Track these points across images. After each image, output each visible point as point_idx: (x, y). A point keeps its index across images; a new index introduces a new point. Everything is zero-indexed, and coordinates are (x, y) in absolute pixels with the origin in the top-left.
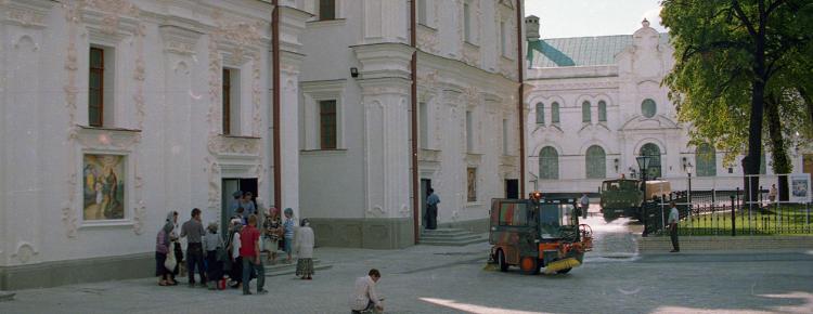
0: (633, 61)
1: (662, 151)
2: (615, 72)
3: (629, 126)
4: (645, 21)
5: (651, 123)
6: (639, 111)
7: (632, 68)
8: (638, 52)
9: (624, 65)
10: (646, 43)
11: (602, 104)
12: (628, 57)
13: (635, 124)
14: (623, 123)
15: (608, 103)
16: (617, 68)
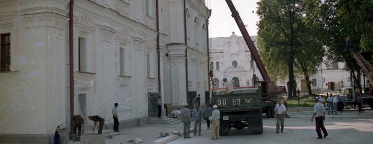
0: (229, 47)
1: (240, 80)
2: (222, 51)
3: (228, 71)
4: (233, 32)
5: (235, 70)
6: (231, 66)
7: (229, 49)
8: (231, 44)
9: (226, 49)
10: (234, 40)
11: (218, 63)
12: (227, 45)
13: (230, 70)
14: (226, 69)
15: (220, 62)
16: (223, 49)
